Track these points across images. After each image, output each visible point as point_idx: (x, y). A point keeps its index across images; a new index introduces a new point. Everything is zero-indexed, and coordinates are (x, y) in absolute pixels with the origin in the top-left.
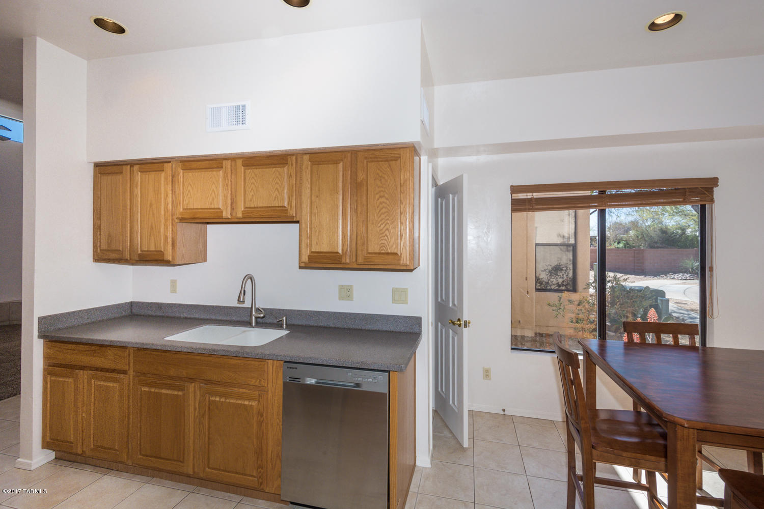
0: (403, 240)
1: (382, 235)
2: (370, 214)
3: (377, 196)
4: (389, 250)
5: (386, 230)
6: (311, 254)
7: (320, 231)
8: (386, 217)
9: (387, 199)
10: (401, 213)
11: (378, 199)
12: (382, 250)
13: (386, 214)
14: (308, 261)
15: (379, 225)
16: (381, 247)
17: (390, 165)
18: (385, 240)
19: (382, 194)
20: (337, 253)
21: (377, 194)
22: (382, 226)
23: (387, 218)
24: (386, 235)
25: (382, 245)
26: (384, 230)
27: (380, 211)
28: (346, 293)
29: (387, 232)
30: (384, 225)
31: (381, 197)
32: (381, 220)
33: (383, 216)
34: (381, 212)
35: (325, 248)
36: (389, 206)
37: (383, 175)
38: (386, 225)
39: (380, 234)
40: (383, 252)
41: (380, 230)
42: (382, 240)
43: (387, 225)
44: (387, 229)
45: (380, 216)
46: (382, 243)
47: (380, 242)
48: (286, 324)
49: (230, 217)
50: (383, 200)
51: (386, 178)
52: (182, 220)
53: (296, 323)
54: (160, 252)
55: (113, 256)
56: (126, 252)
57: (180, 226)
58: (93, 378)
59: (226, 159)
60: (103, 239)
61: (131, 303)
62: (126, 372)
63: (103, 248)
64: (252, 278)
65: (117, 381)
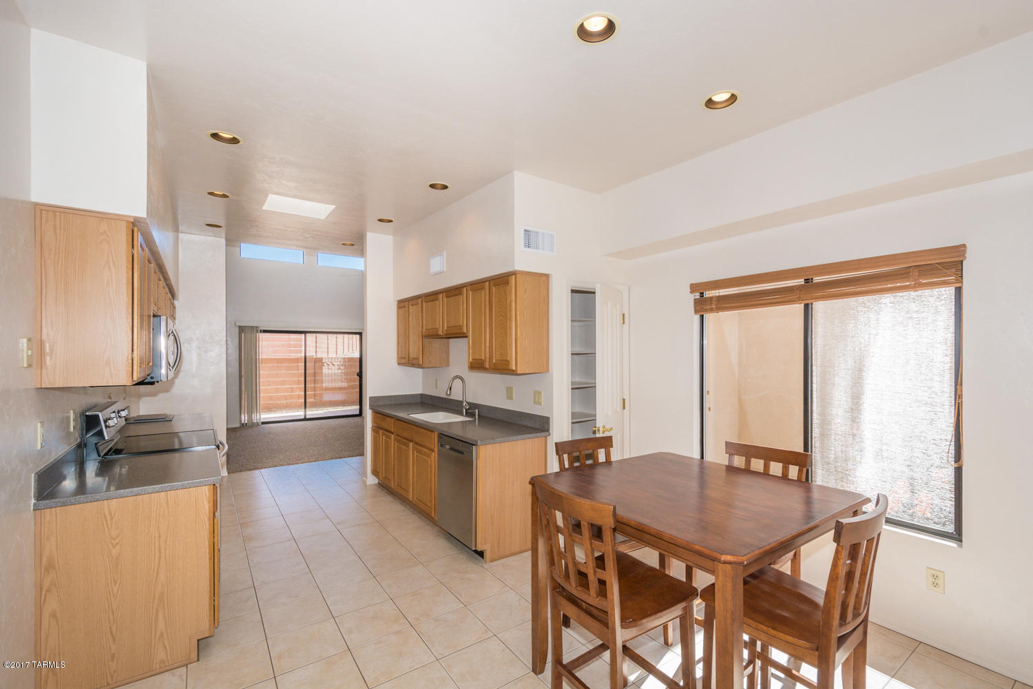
0: (511, 349)
3: (499, 315)
4: (505, 357)
6: (472, 359)
7: (475, 342)
8: (503, 331)
13: (503, 329)
14: (471, 364)
16: (501, 355)
17: (504, 290)
18: (503, 349)
19: (501, 313)
20: (482, 358)
24: (503, 346)
25: (502, 353)
29: (504, 343)
30: (502, 338)
33: (501, 331)
34: (501, 327)
35: (477, 357)
36: (504, 322)
37: (502, 299)
40: (502, 359)
41: (501, 342)
44: (504, 341)
47: (501, 351)
48: (478, 415)
49: (442, 334)
50: (501, 318)
52: (425, 336)
53: (487, 415)
54: (418, 359)
55: (403, 361)
56: (407, 359)
57: (426, 341)
58: (383, 434)
59: (440, 293)
60: (400, 349)
61: (422, 395)
62: (392, 433)
63: (400, 356)
64: (462, 379)
65: (390, 438)
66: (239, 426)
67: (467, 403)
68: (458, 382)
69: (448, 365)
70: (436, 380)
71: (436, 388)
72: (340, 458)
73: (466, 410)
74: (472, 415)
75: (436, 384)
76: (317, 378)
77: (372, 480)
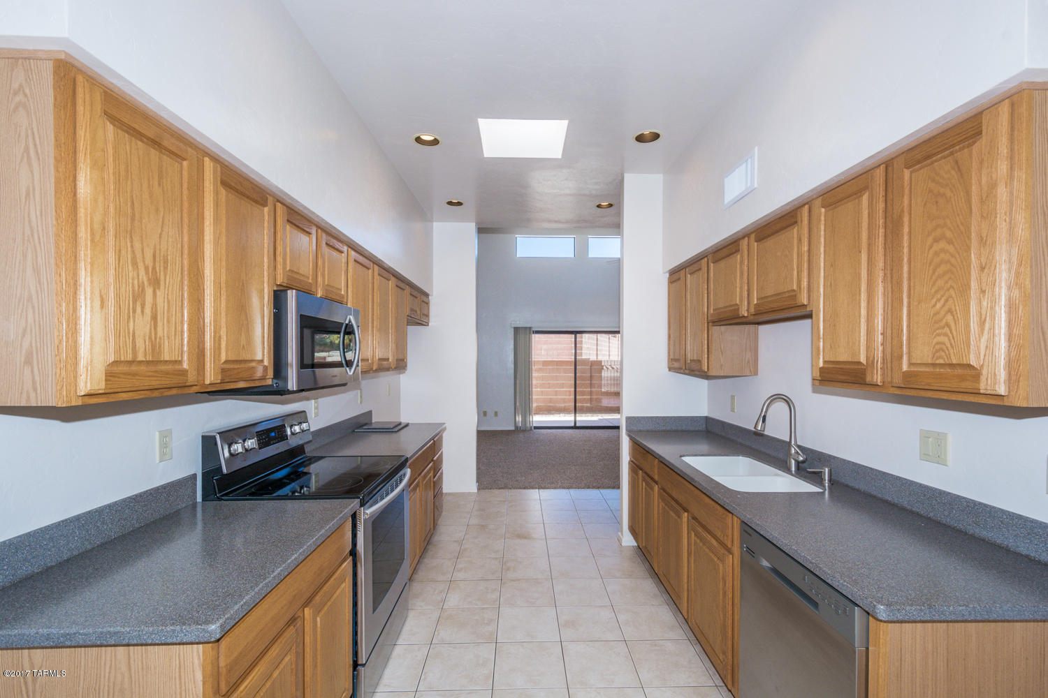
0: (986, 332)
1: (937, 326)
2: (914, 282)
3: (930, 239)
4: (953, 357)
5: (946, 313)
6: (826, 366)
7: (835, 325)
8: (946, 282)
9: (950, 242)
10: (982, 269)
11: (931, 247)
12: (937, 359)
13: (946, 278)
14: (820, 376)
15: (933, 302)
16: (937, 351)
17: (957, 162)
18: (945, 335)
19: (939, 232)
20: (860, 363)
21: (928, 236)
22: (939, 306)
23: (949, 285)
24: (947, 325)
25: (938, 347)
26: (943, 313)
27: (934, 272)
28: (933, 448)
29: (949, 317)
30: (942, 302)
31: (936, 240)
32: (936, 292)
33: (940, 283)
34: (937, 274)
35: (843, 356)
36: (952, 256)
37: (942, 190)
38: (947, 301)
39: (936, 322)
40: (941, 361)
41: (935, 314)
42: (939, 335)
43: (951, 301)
44: (950, 311)
45: (934, 283)
46: (937, 343)
47: (935, 341)
48: (830, 480)
49: (746, 315)
50: (942, 244)
51: (949, 193)
52: (713, 322)
53: (851, 484)
54: (699, 361)
55: (676, 365)
56: (683, 361)
57: (716, 330)
58: (644, 480)
59: (744, 237)
60: (672, 348)
61: (707, 418)
62: (656, 483)
63: (672, 357)
64: (788, 401)
65: (652, 489)
66: (513, 428)
67: (799, 447)
68: (780, 408)
69: (756, 373)
70: (733, 397)
71: (733, 410)
72: (598, 488)
73: (798, 463)
74: (816, 478)
75: (733, 403)
76: (594, 382)
77: (628, 540)
